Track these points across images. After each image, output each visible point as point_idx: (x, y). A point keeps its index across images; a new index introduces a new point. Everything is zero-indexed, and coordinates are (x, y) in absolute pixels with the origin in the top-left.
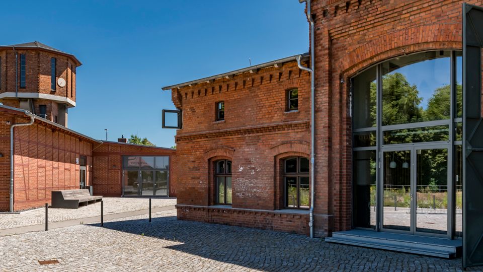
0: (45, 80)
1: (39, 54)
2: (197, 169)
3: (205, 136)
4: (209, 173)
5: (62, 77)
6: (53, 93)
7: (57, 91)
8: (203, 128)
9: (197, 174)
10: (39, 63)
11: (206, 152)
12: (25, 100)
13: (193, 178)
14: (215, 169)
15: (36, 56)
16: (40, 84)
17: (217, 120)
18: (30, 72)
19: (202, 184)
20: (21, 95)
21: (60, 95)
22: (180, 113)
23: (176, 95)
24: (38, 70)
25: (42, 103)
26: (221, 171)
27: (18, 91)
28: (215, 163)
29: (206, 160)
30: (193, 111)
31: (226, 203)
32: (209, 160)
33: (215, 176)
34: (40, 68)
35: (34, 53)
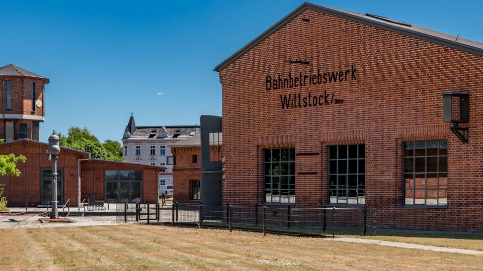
0: (27, 103)
1: (23, 81)
2: (184, 184)
3: (188, 170)
4: (190, 186)
5: (40, 99)
6: (33, 113)
7: (36, 111)
8: (187, 166)
9: (184, 186)
10: (22, 88)
11: (188, 176)
12: (10, 120)
13: (182, 188)
14: (192, 184)
15: (21, 82)
16: (24, 106)
17: (193, 163)
18: (15, 96)
19: (186, 191)
20: (8, 116)
21: (38, 115)
22: (175, 158)
23: (173, 150)
24: (22, 94)
25: (23, 123)
26: (195, 185)
27: (5, 113)
28: (192, 181)
29: (188, 180)
30: (182, 157)
31: (197, 199)
32: (190, 180)
33: (192, 187)
34: (24, 93)
35: (18, 80)
